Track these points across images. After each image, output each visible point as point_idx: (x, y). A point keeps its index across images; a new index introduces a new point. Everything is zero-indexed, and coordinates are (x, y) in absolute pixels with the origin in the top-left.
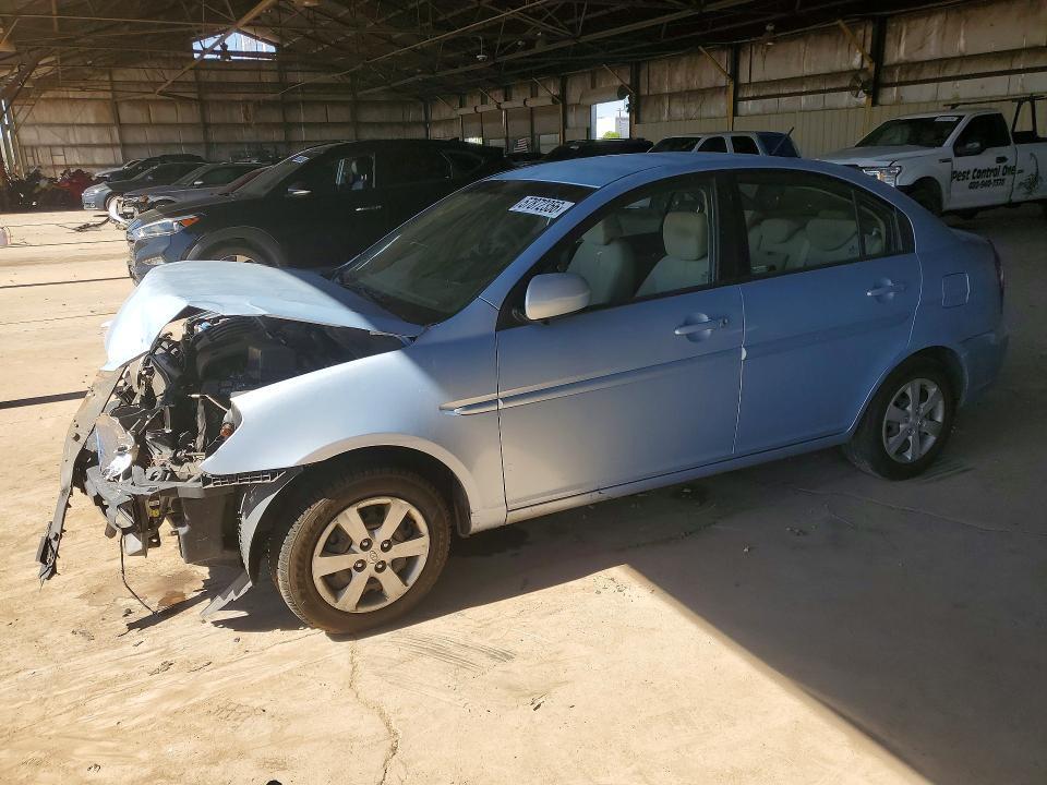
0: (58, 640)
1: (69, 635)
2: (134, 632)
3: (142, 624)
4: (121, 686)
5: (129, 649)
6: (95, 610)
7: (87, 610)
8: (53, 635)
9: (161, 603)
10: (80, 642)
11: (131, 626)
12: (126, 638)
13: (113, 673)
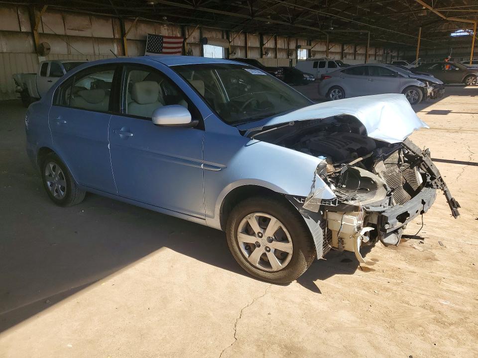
0: (453, 248)
1: (448, 247)
2: (423, 237)
3: (419, 238)
4: (436, 226)
5: (428, 233)
6: (434, 251)
7: (437, 253)
8: (455, 250)
9: (406, 241)
10: (444, 243)
11: (423, 239)
12: (426, 236)
13: (437, 229)
